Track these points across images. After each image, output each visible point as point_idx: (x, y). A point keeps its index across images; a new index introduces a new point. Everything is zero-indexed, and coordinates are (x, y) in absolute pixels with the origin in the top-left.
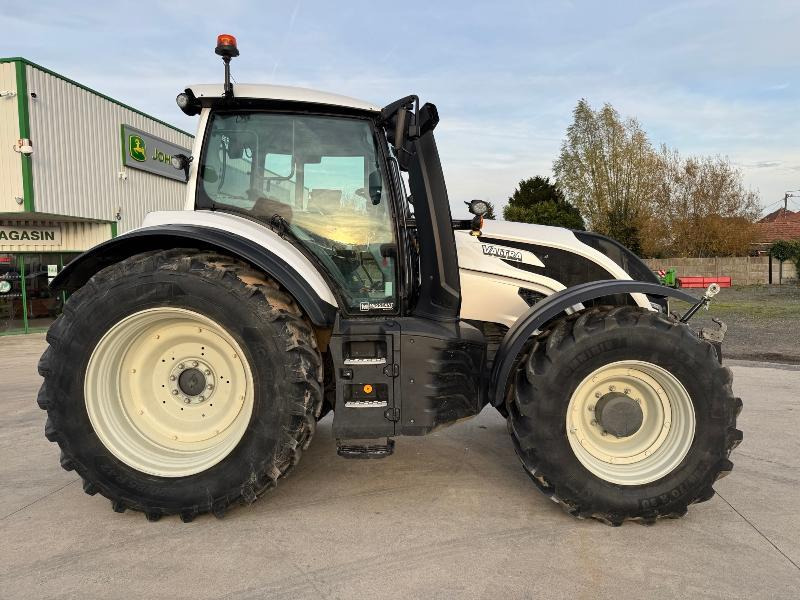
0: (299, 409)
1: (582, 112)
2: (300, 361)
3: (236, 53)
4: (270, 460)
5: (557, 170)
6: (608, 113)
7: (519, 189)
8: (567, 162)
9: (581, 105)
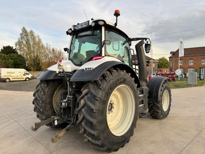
1: (24, 30)
5: (16, 45)
6: (31, 32)
7: (3, 49)
8: (19, 43)
9: (24, 28)
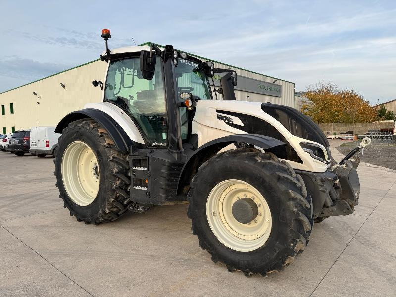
0: (113, 186)
2: (115, 166)
3: (110, 36)
4: (105, 205)
